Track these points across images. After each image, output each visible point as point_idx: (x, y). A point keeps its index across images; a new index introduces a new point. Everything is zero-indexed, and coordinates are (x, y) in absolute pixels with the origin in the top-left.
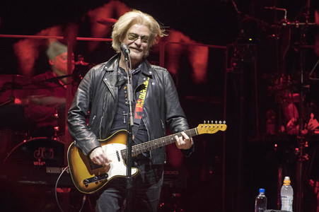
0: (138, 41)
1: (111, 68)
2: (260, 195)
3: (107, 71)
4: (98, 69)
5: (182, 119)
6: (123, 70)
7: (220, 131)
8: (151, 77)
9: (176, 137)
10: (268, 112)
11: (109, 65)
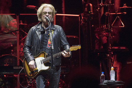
0: (47, 14)
1: (39, 27)
2: (102, 75)
3: (37, 28)
4: (34, 28)
5: (68, 46)
6: (43, 28)
7: (78, 49)
8: (54, 30)
9: (62, 53)
10: (96, 41)
11: (38, 26)
